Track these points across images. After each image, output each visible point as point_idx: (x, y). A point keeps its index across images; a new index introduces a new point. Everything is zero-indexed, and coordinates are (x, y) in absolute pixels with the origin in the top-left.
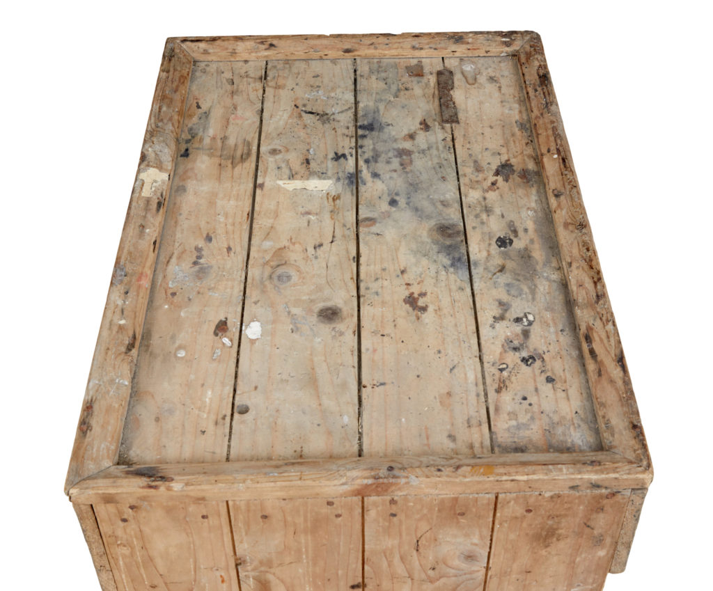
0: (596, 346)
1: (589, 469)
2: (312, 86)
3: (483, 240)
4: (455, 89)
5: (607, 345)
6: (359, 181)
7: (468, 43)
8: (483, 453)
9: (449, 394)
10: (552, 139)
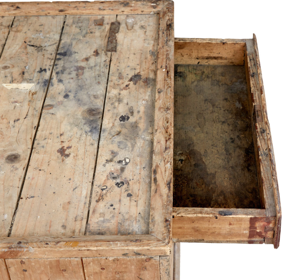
0: (158, 176)
1: (133, 244)
2: (37, 31)
3: (112, 117)
4: (119, 33)
5: (164, 176)
6: (50, 84)
7: (131, 6)
8: (79, 235)
9: (69, 203)
10: (165, 60)
